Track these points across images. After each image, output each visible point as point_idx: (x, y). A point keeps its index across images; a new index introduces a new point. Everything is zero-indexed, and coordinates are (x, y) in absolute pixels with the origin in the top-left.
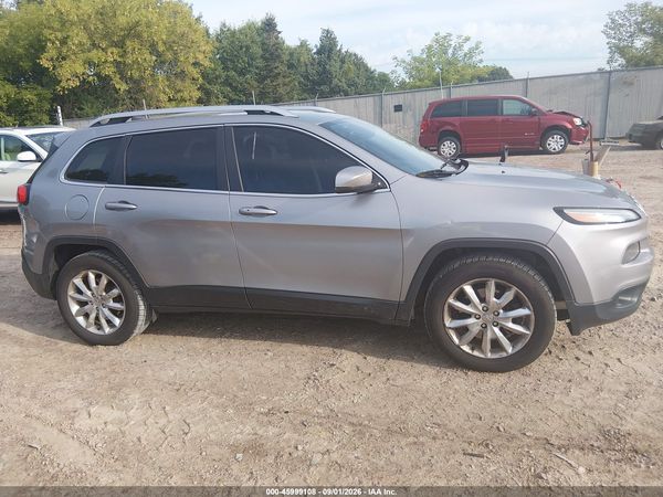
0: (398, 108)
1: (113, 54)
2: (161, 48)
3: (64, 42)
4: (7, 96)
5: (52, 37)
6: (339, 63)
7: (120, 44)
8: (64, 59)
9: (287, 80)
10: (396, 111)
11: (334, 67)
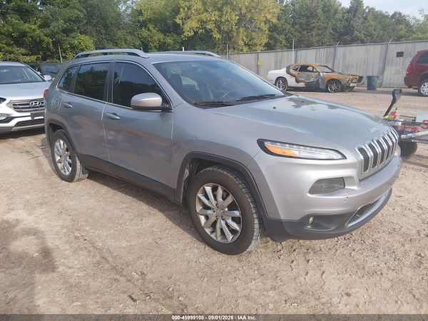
0: (400, 54)
1: (214, 16)
2: (244, 11)
3: (189, 8)
4: (159, 40)
5: (183, 5)
6: (362, 20)
7: (220, 10)
8: (189, 18)
9: (320, 32)
10: (397, 56)
11: (357, 23)
